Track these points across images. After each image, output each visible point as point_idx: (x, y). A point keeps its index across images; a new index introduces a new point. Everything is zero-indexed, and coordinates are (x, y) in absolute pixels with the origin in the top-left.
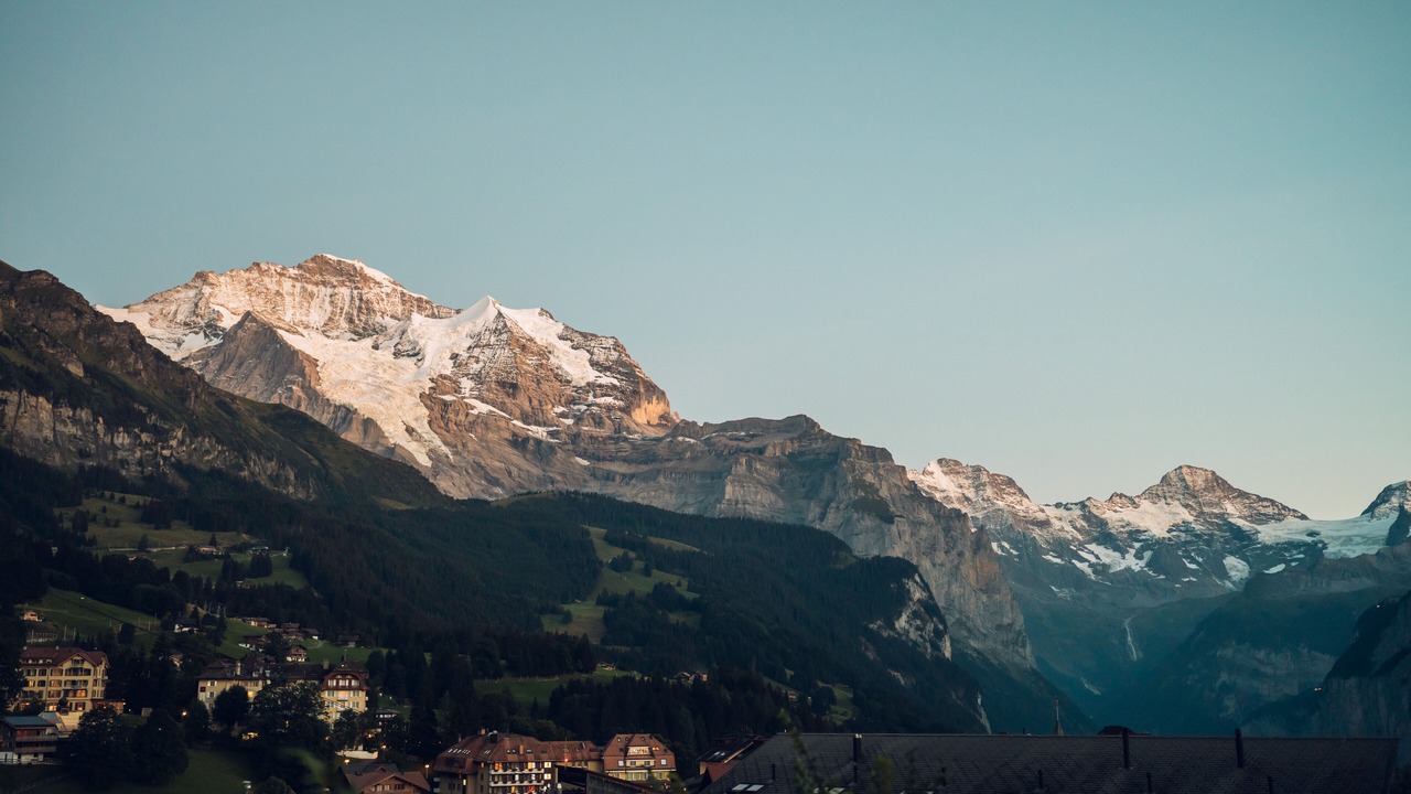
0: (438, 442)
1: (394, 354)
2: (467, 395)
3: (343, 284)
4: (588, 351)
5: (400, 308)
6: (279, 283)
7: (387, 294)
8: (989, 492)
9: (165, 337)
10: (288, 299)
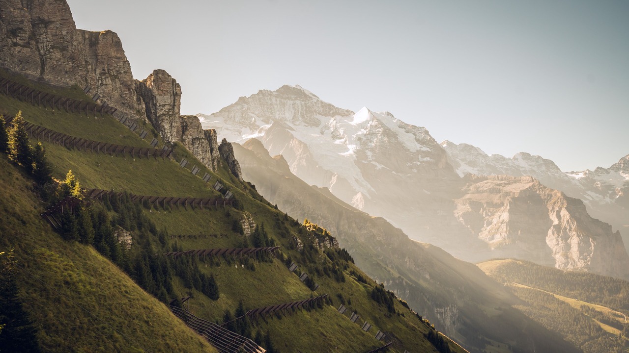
0: (369, 186)
1: (332, 137)
2: (371, 159)
3: (296, 99)
4: (413, 134)
5: (321, 109)
6: (270, 99)
7: (315, 103)
8: (544, 168)
9: (232, 129)
10: (275, 107)
